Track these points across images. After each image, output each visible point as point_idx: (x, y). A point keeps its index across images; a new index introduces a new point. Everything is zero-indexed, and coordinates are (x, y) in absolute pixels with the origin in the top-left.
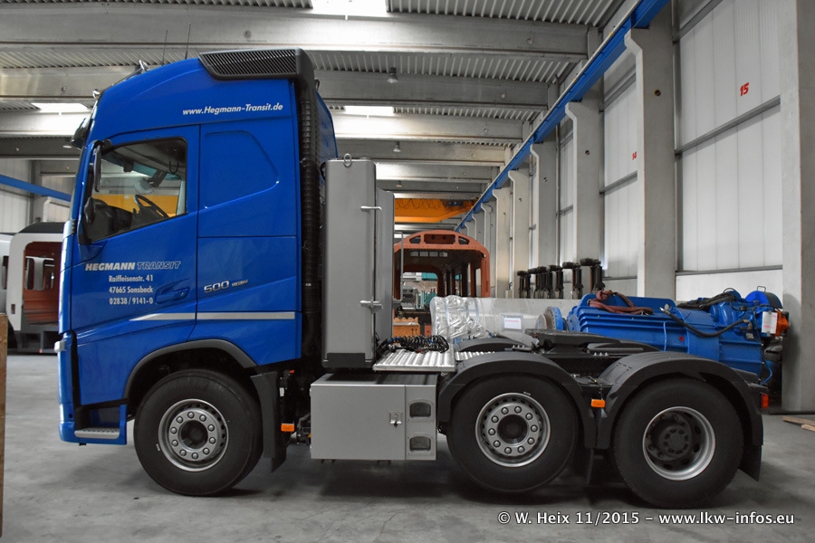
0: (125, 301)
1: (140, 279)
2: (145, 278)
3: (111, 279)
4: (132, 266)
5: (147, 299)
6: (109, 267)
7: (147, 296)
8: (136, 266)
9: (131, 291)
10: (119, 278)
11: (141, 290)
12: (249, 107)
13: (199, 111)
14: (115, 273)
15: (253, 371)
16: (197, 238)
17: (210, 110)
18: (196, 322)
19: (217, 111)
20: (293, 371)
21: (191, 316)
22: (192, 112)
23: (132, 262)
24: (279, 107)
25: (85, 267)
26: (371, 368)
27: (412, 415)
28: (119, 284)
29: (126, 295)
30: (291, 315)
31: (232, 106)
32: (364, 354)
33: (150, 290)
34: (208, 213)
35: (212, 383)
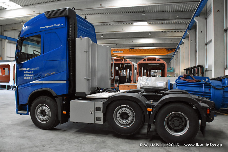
0: (27, 78)
1: (30, 72)
2: (32, 72)
3: (25, 72)
4: (29, 69)
5: (32, 78)
6: (24, 69)
7: (32, 77)
8: (30, 69)
9: (29, 75)
10: (26, 72)
11: (31, 75)
12: (55, 25)
13: (44, 27)
14: (25, 71)
15: (56, 97)
16: (43, 61)
17: (46, 27)
18: (43, 83)
19: (47, 27)
20: (66, 97)
21: (41, 82)
22: (42, 28)
23: (29, 68)
24: (62, 24)
25: (19, 69)
26: (85, 97)
27: (96, 110)
28: (26, 74)
29: (28, 77)
30: (65, 82)
31: (51, 25)
32: (85, 93)
33: (33, 75)
34: (46, 54)
35: (47, 100)
